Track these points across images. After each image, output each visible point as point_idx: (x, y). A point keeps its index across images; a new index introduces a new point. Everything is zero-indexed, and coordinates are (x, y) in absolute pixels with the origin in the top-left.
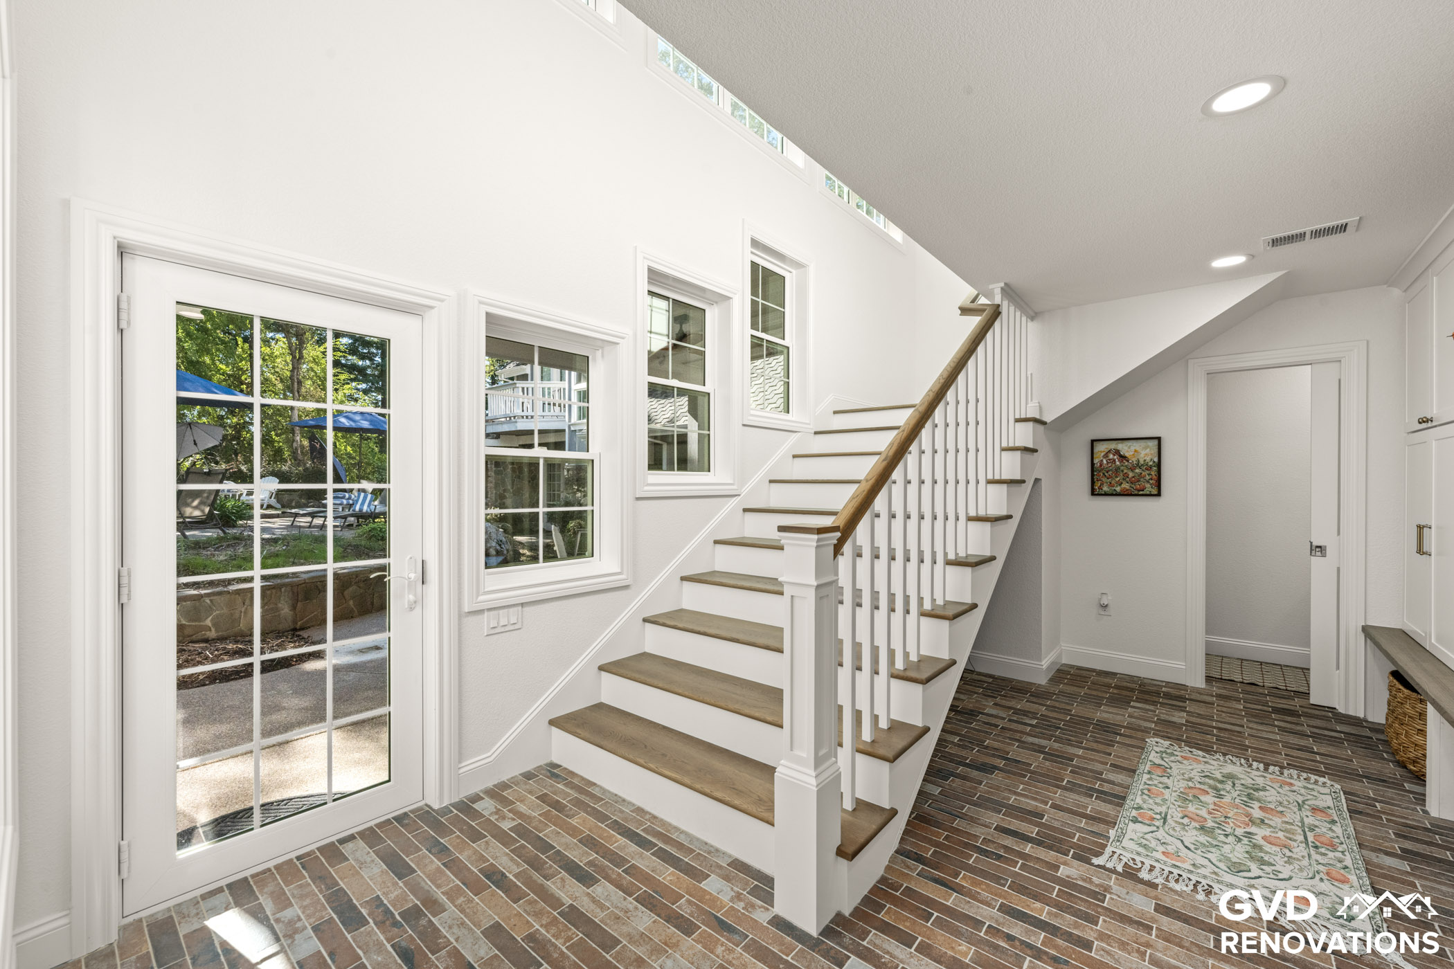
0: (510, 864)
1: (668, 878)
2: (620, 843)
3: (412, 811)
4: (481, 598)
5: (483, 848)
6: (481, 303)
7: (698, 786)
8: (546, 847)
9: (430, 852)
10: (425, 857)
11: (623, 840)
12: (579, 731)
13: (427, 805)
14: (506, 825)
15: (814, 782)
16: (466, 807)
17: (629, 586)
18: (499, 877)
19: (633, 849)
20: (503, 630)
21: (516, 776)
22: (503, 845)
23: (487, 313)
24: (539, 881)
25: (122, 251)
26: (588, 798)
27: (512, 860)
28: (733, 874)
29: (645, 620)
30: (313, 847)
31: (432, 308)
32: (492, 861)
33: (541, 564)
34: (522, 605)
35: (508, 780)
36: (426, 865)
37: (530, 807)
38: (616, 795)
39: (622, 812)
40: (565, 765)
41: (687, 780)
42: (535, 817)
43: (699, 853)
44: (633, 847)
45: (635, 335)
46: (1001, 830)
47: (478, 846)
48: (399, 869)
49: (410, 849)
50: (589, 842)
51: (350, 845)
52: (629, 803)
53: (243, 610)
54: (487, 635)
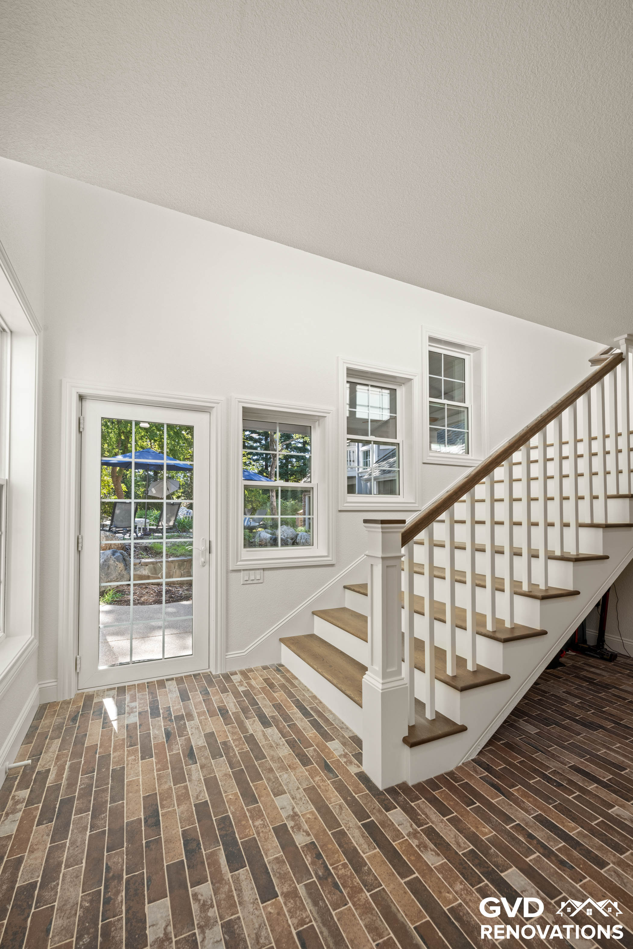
0: (233, 707)
1: (310, 735)
2: (295, 712)
3: (202, 673)
4: (239, 563)
5: (225, 696)
6: (239, 402)
7: (339, 686)
8: (254, 703)
9: (201, 693)
10: (197, 695)
11: (296, 710)
12: (291, 646)
13: (210, 672)
14: (241, 689)
15: (380, 686)
16: (227, 677)
17: (334, 564)
18: (225, 711)
19: (299, 716)
20: (251, 582)
21: (259, 667)
22: (235, 698)
23: (243, 407)
24: (242, 719)
25: (81, 398)
26: (289, 685)
27: (235, 705)
28: (349, 743)
29: (345, 587)
30: (155, 679)
31: (213, 407)
32: (225, 704)
33: (280, 548)
34: (264, 569)
35: (254, 668)
36: (196, 697)
37: (257, 683)
38: (305, 686)
39: (304, 695)
40: (286, 666)
41: (335, 681)
42: (257, 688)
43: (335, 727)
44: (300, 715)
45: (338, 410)
46: (576, 769)
47: (223, 695)
48: (184, 697)
49: (193, 689)
50: (278, 707)
51: (170, 682)
52: (311, 692)
53: (174, 571)
54: (243, 584)
